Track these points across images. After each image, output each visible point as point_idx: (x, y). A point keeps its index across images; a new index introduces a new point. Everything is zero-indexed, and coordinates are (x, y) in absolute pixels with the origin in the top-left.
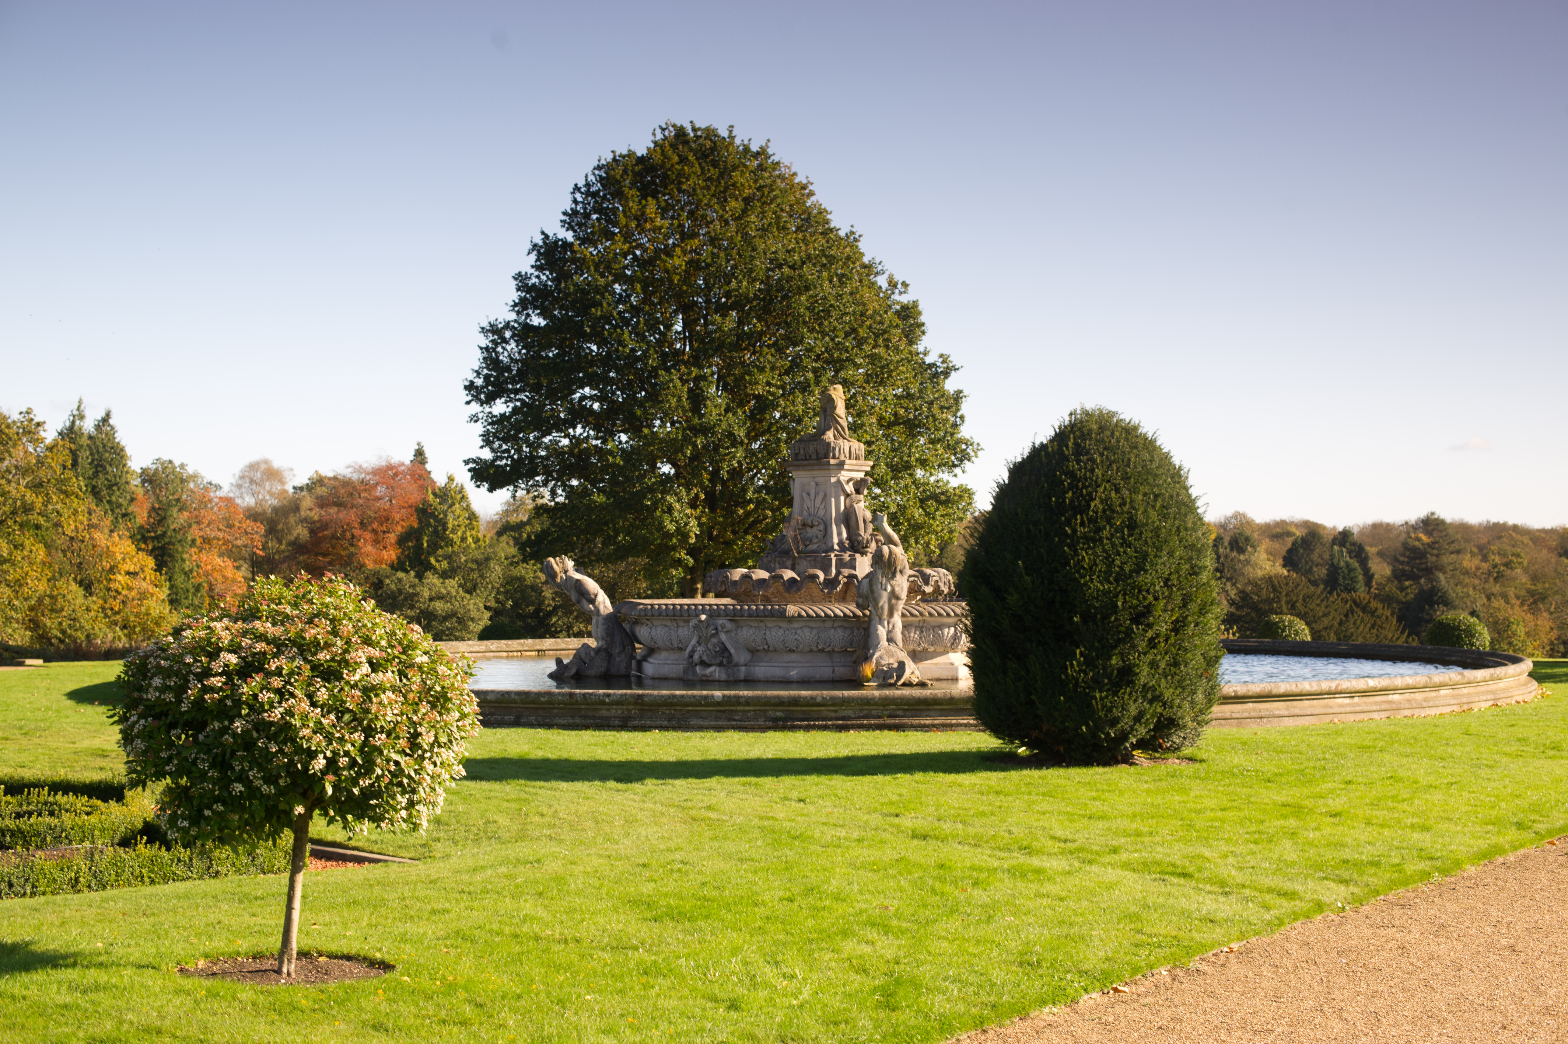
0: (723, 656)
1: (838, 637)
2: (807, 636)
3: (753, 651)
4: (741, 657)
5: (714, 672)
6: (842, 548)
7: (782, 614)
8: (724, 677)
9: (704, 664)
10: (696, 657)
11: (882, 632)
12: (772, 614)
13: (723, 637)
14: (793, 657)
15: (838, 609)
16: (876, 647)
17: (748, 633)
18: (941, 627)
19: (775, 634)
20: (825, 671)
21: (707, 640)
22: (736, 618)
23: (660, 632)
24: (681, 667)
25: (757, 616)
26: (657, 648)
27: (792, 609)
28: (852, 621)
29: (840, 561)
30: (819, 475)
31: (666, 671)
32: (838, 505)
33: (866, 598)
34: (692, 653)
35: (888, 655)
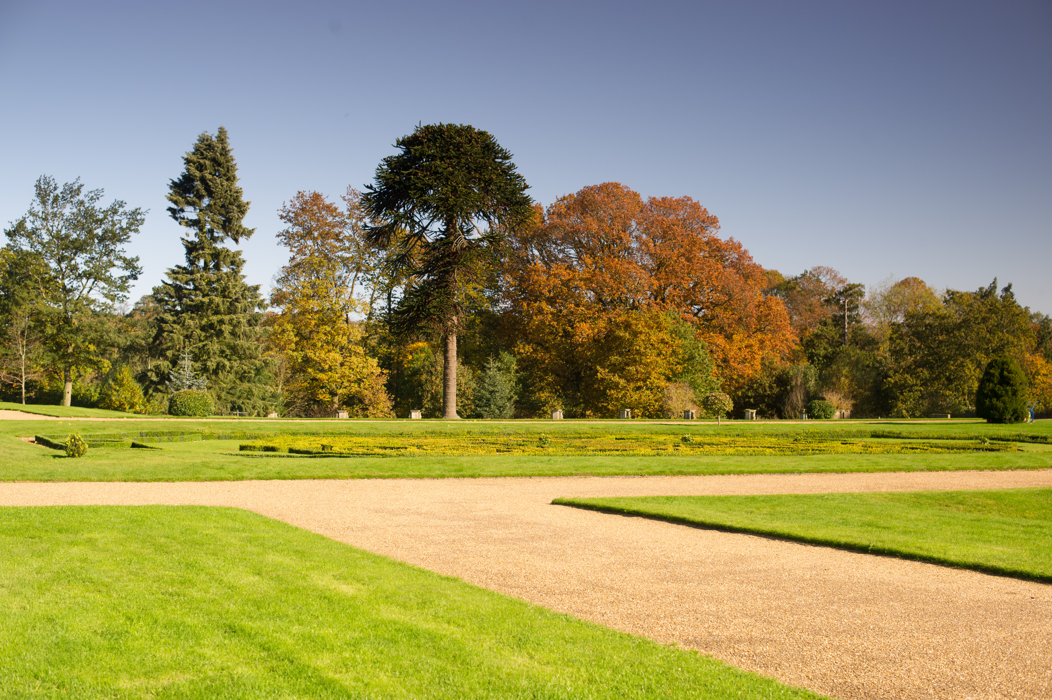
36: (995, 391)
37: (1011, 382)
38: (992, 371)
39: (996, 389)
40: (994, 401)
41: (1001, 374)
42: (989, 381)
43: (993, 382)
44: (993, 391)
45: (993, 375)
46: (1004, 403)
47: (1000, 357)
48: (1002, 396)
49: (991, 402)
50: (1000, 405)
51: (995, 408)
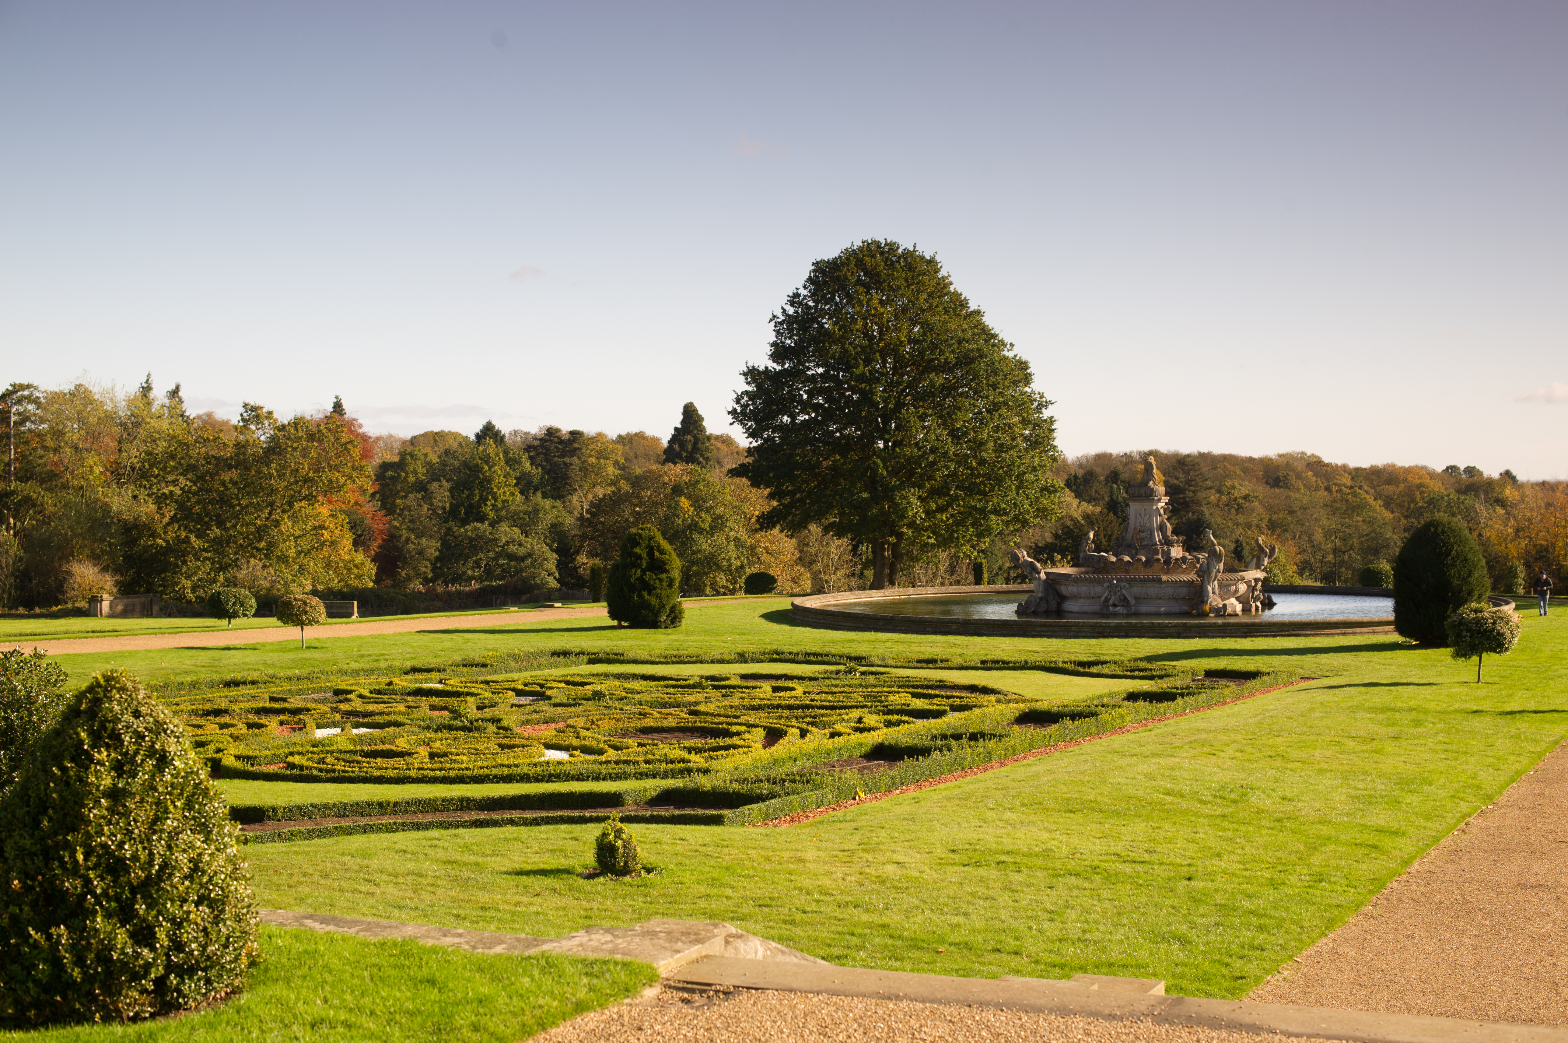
0: (1124, 601)
1: (1183, 591)
2: (1169, 591)
3: (1137, 599)
4: (1133, 602)
5: (1119, 609)
6: (1161, 544)
7: (1159, 581)
8: (1125, 612)
9: (1115, 605)
10: (1111, 602)
11: (1210, 588)
12: (1153, 580)
13: (1124, 592)
14: (1160, 601)
15: (1185, 578)
16: (1207, 596)
17: (1137, 590)
18: (1229, 585)
19: (1153, 590)
20: (1176, 608)
21: (1115, 594)
22: (1131, 582)
23: (1083, 589)
24: (1096, 608)
25: (1144, 581)
26: (1076, 597)
27: (1164, 578)
28: (1191, 583)
29: (1163, 551)
30: (1146, 505)
31: (1086, 609)
32: (1156, 521)
33: (1204, 572)
34: (1107, 600)
35: (1214, 600)
36: (644, 580)
37: (667, 567)
38: (638, 551)
39: (647, 578)
40: (645, 594)
41: (651, 554)
42: (636, 566)
43: (640, 566)
44: (641, 580)
45: (639, 557)
46: (659, 597)
47: (643, 529)
48: (655, 588)
49: (640, 596)
50: (654, 601)
51: (648, 606)
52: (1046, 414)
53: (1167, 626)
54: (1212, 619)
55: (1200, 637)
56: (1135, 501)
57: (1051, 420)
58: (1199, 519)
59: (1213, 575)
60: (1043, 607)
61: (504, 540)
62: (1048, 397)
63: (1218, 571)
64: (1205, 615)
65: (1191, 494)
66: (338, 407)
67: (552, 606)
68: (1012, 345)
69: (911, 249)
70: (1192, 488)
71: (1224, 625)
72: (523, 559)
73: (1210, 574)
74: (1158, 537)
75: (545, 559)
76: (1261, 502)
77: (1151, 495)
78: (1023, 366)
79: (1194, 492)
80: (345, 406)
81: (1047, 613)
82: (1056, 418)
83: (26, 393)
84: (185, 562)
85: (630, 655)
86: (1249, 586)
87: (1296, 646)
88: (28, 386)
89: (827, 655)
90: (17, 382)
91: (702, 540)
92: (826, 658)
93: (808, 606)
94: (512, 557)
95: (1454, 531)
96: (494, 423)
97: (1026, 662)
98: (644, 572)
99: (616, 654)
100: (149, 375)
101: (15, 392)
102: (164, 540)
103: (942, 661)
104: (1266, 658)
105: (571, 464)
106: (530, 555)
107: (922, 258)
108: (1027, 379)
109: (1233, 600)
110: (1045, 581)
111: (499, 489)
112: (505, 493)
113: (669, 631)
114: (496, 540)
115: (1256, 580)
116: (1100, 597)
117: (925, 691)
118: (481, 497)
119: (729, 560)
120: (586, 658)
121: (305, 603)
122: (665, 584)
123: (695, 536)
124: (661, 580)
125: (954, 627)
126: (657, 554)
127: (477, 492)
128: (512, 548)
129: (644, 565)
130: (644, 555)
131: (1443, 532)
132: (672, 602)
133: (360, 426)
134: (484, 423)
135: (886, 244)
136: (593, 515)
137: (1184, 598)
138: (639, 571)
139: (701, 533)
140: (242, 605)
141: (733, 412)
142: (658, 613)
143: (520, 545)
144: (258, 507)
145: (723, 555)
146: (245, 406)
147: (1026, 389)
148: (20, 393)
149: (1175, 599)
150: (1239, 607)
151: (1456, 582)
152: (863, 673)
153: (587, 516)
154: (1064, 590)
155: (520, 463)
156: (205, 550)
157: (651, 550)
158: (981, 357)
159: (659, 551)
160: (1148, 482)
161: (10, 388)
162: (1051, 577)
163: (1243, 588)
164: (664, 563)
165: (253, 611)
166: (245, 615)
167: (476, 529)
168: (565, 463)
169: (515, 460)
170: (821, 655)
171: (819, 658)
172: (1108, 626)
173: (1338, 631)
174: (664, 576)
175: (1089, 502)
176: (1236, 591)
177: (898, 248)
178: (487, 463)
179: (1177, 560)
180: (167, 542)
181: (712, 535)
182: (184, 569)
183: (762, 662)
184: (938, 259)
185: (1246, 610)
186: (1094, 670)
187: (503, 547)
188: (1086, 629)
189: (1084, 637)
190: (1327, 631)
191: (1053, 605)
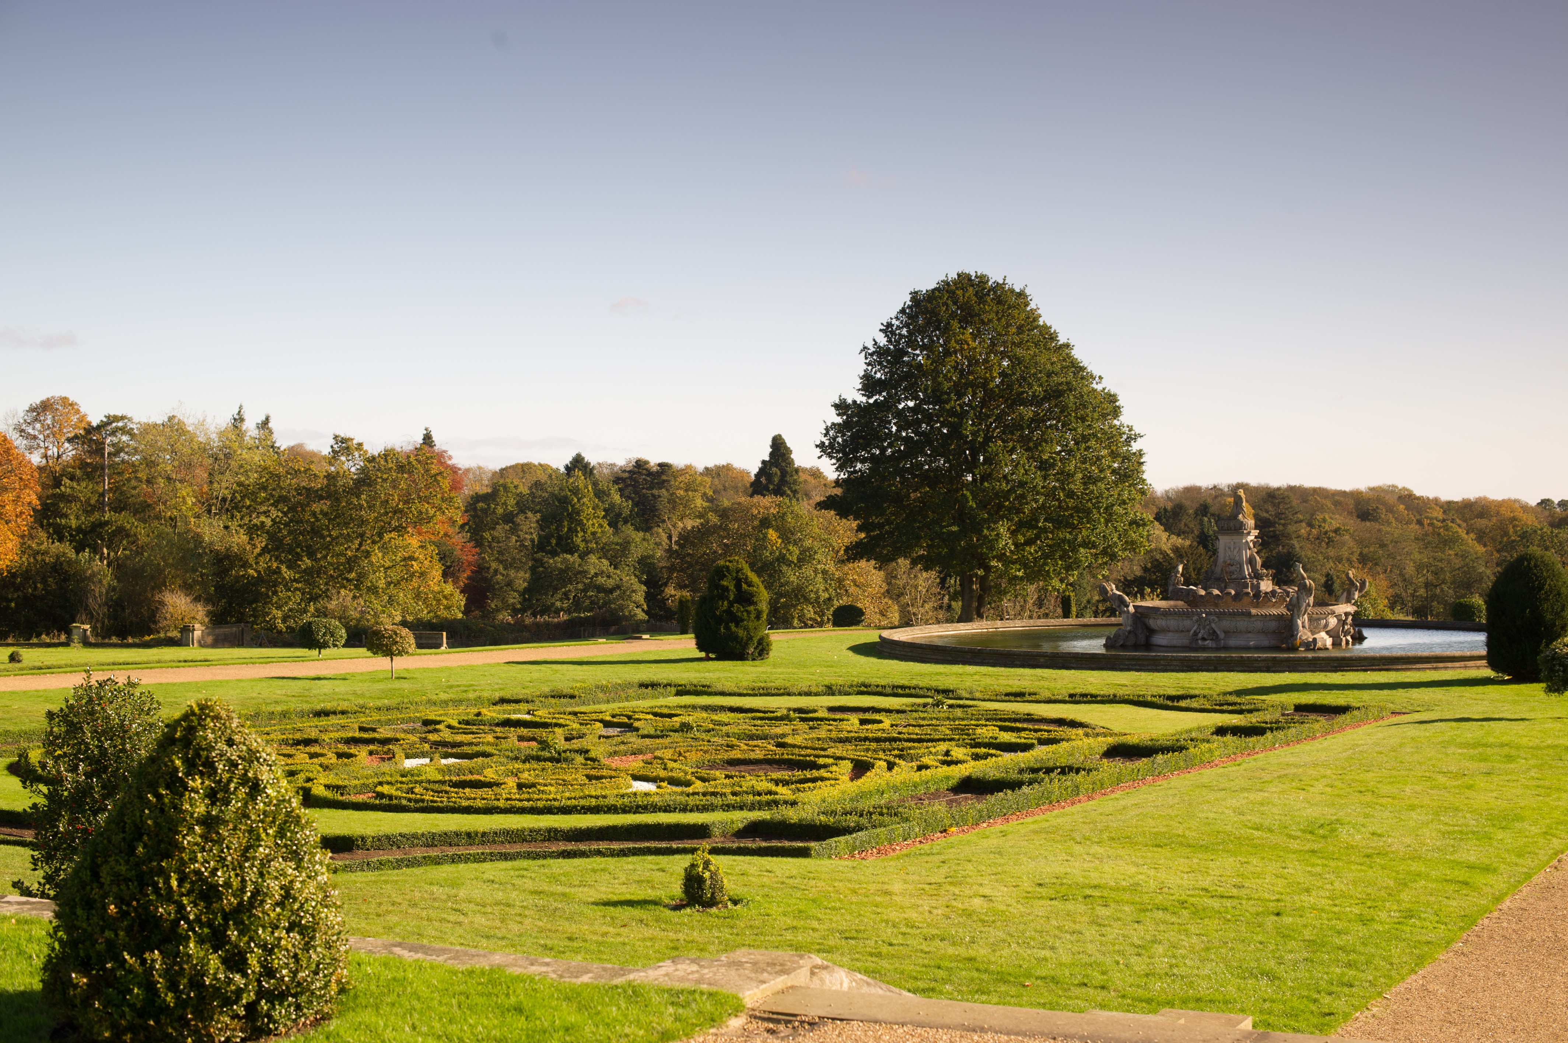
0: (1214, 635)
1: (1273, 625)
2: (1259, 625)
3: (1225, 632)
4: (1222, 635)
5: (1208, 643)
6: (1251, 578)
7: (1249, 614)
8: (1214, 646)
9: (1204, 639)
10: (1200, 635)
11: (1300, 622)
12: (1243, 614)
13: (1213, 625)
14: (1250, 635)
15: (1275, 611)
16: (1297, 630)
17: (1226, 623)
18: (1319, 619)
19: (1242, 624)
20: (1266, 643)
21: (1204, 628)
22: (1220, 615)
23: (1172, 623)
24: (1185, 642)
25: (1233, 615)
26: (1165, 630)
27: (1254, 611)
28: (1280, 617)
29: (1252, 584)
30: (1236, 538)
31: (1175, 642)
32: (1246, 554)
33: (1294, 606)
34: (1196, 634)
35: (1304, 634)
36: (732, 612)
37: (755, 599)
38: (725, 583)
39: (734, 609)
40: (732, 626)
41: (738, 586)
42: (722, 597)
43: (727, 598)
44: (729, 612)
45: (726, 589)
46: (746, 629)
47: (730, 561)
48: (743, 620)
49: (727, 628)
50: (741, 633)
51: (735, 638)
52: (1135, 447)
53: (1256, 660)
54: (1302, 653)
55: (1290, 671)
56: (1224, 534)
57: (1140, 454)
58: (1289, 553)
59: (1303, 609)
60: (1132, 641)
61: (592, 572)
62: (1137, 430)
63: (1308, 605)
64: (1295, 649)
65: (1281, 528)
66: (428, 439)
67: (640, 638)
68: (1101, 378)
69: (1001, 282)
70: (1282, 521)
71: (1314, 659)
72: (611, 591)
73: (1299, 608)
74: (1247, 570)
75: (634, 591)
76: (1352, 536)
77: (1241, 528)
78: (1112, 398)
79: (1284, 525)
80: (435, 438)
81: (1136, 647)
82: (1145, 451)
83: (120, 424)
84: (275, 593)
85: (719, 687)
86: (1339, 620)
87: (1387, 681)
88: (123, 418)
89: (914, 688)
90: (112, 414)
91: (790, 572)
92: (913, 691)
93: (896, 638)
94: (600, 589)
95: (1547, 565)
96: (583, 455)
97: (1115, 696)
98: (731, 604)
99: (704, 686)
100: (241, 407)
101: (109, 423)
102: (256, 570)
103: (1030, 694)
104: (1356, 693)
105: (659, 496)
106: (618, 587)
107: (1012, 291)
108: (1116, 412)
109: (1323, 634)
110: (1134, 614)
111: (588, 520)
112: (593, 524)
113: (757, 663)
114: (584, 573)
115: (1347, 614)
116: (1189, 631)
117: (1013, 725)
118: (570, 529)
119: (817, 592)
120: (673, 690)
121: (396, 634)
122: (753, 616)
123: (784, 568)
124: (749, 612)
125: (1042, 660)
126: (744, 586)
127: (566, 523)
128: (601, 580)
129: (732, 597)
130: (732, 588)
131: (1536, 566)
132: (760, 634)
133: (450, 458)
134: (574, 455)
135: (976, 277)
136: (682, 546)
137: (1274, 632)
138: (726, 603)
139: (789, 565)
140: (332, 636)
141: (821, 446)
142: (745, 646)
143: (609, 577)
144: (349, 538)
145: (811, 587)
146: (336, 437)
147: (1116, 422)
148: (114, 425)
149: (1263, 632)
150: (1329, 642)
151: (1549, 617)
152: (951, 706)
153: (675, 547)
154: (1152, 623)
155: (609, 494)
156: (295, 580)
157: (738, 582)
158: (1071, 390)
159: (746, 583)
160: (1237, 516)
161: (105, 420)
162: (1140, 610)
163: (1333, 622)
164: (752, 595)
165: (343, 642)
166: (335, 646)
167: (565, 560)
168: (653, 495)
169: (604, 492)
170: (909, 688)
171: (907, 691)
172: (1197, 659)
173: (1429, 666)
174: (752, 608)
175: (1178, 535)
176: (1326, 625)
177: (988, 281)
178: (576, 494)
179: (1266, 593)
180: (259, 572)
181: (800, 568)
182: (275, 599)
183: (849, 694)
184: (1028, 292)
185: (1336, 644)
186: (1183, 704)
187: (591, 578)
188: (1175, 663)
189: (1173, 671)
190: (1418, 666)
191: (1142, 639)
